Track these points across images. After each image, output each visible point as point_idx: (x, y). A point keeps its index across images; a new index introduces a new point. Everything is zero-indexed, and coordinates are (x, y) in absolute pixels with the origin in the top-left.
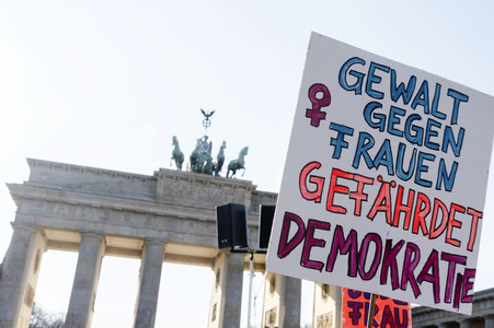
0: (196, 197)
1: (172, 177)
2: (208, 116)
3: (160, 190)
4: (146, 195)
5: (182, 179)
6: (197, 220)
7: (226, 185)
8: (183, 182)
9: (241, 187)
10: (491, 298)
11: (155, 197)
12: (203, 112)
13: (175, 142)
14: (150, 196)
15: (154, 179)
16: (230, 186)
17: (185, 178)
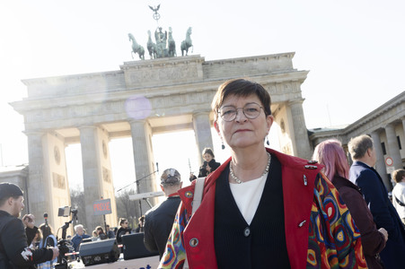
0: (158, 78)
1: (134, 67)
2: (156, 10)
3: (128, 80)
4: (118, 87)
5: (142, 66)
6: (162, 96)
7: (179, 63)
8: (144, 69)
9: (191, 61)
10: (403, 102)
11: (125, 86)
12: (151, 8)
13: (131, 37)
14: (122, 87)
15: (122, 72)
16: (183, 63)
17: (146, 65)
